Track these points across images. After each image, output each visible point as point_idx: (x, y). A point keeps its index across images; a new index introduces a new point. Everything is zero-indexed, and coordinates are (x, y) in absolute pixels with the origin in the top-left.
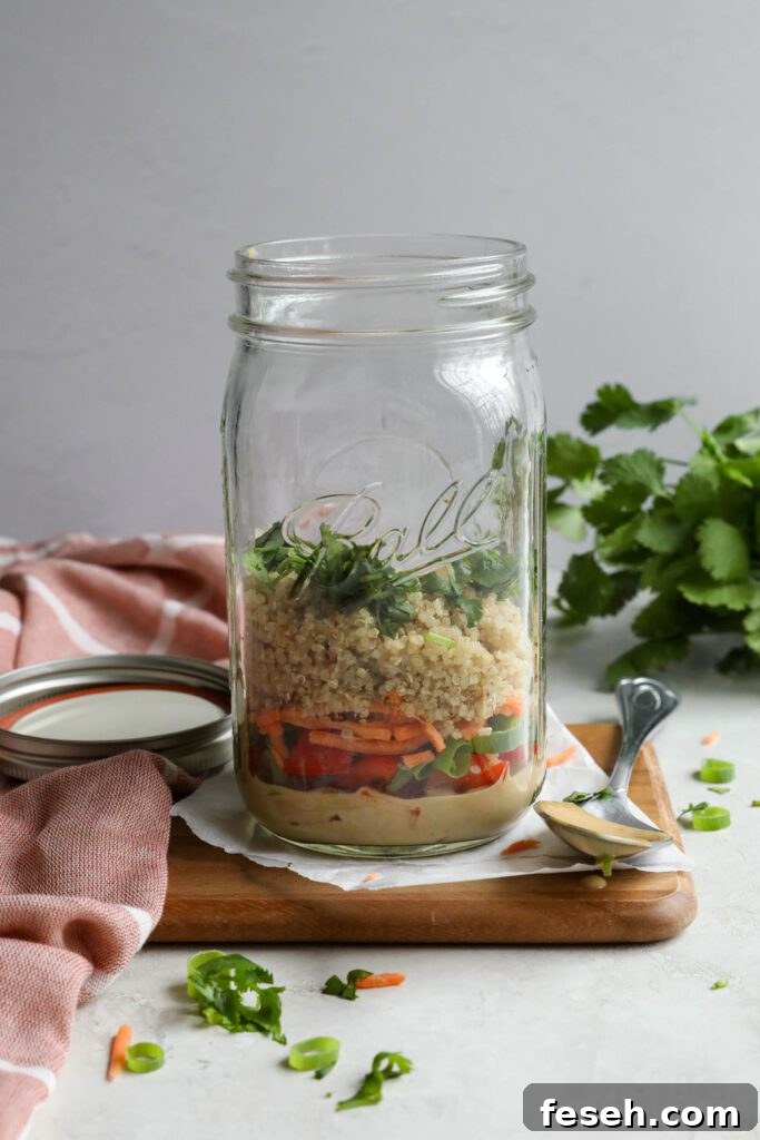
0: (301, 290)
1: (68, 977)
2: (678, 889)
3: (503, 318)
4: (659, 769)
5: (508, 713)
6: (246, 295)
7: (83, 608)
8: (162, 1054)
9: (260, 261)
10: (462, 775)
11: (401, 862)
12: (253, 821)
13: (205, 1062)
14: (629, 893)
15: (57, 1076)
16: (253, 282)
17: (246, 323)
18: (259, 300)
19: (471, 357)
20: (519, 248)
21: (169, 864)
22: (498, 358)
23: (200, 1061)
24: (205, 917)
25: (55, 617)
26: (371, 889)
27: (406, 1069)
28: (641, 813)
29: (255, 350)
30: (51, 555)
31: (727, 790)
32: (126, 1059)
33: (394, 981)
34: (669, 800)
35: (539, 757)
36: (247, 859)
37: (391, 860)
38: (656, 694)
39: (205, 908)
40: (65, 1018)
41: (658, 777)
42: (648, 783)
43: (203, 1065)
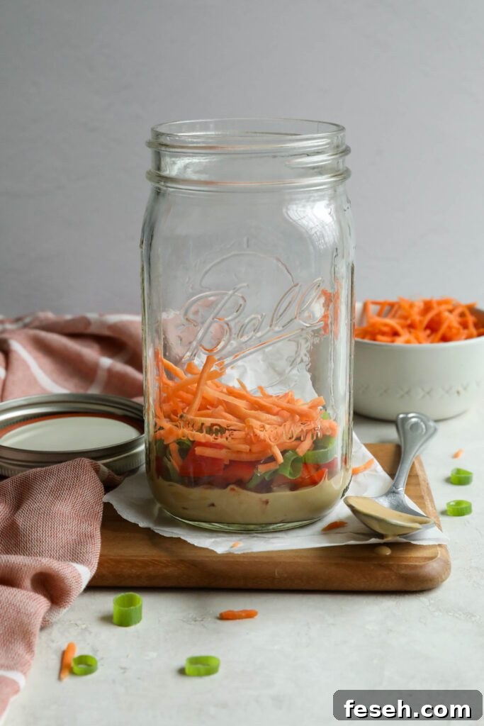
0: (195, 155)
1: (33, 610)
2: (439, 556)
3: (329, 175)
4: (425, 475)
6: (158, 157)
7: (46, 361)
8: (96, 662)
9: (168, 135)
10: (296, 478)
11: (256, 535)
12: (158, 505)
13: (124, 668)
14: (406, 558)
15: (26, 677)
16: (163, 148)
17: (159, 177)
18: (167, 160)
19: (308, 201)
20: (341, 129)
21: (102, 534)
22: (325, 202)
23: (122, 668)
24: (125, 570)
25: (28, 368)
26: (236, 553)
28: (414, 504)
29: (164, 195)
30: (26, 326)
32: (72, 666)
33: (250, 615)
34: (432, 496)
35: (348, 467)
36: (153, 531)
37: (249, 534)
38: (422, 423)
39: (125, 564)
40: (32, 638)
41: (425, 480)
42: (418, 484)
43: (123, 671)
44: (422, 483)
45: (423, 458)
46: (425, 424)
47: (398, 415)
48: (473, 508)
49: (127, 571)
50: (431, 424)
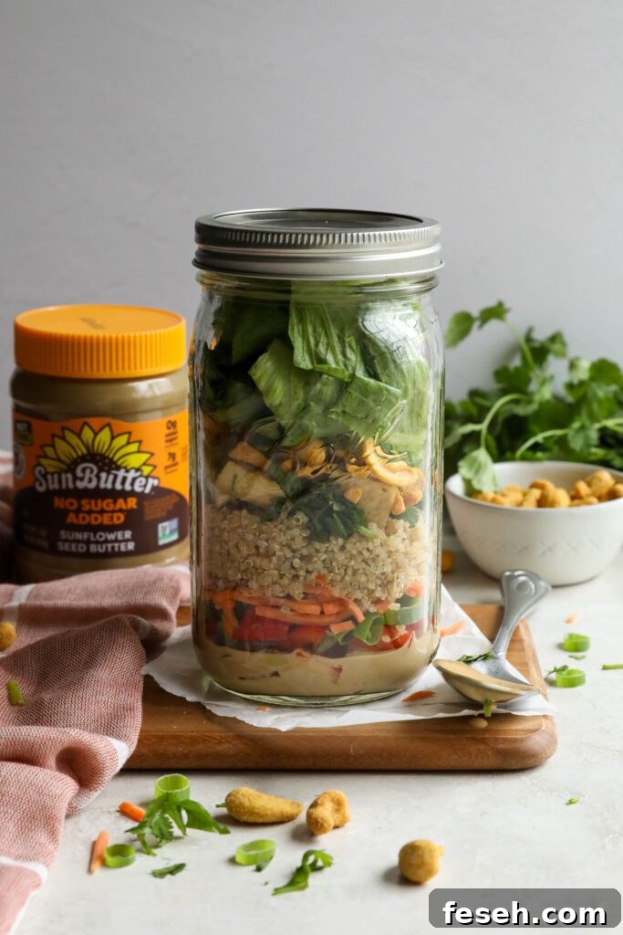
1: (59, 792)
2: (543, 729)
4: (531, 640)
5: (413, 595)
10: (375, 643)
12: (208, 679)
14: (505, 731)
15: (49, 869)
22: (408, 312)
24: (169, 748)
27: (328, 864)
28: (516, 671)
32: (105, 857)
34: (538, 663)
35: (436, 627)
36: (204, 707)
37: (319, 708)
38: (531, 584)
39: (170, 740)
40: (56, 824)
41: (530, 646)
42: (523, 650)
43: (166, 862)
44: (527, 649)
45: (531, 623)
46: (534, 582)
47: (504, 572)
48: (587, 679)
49: (171, 749)
50: (542, 584)
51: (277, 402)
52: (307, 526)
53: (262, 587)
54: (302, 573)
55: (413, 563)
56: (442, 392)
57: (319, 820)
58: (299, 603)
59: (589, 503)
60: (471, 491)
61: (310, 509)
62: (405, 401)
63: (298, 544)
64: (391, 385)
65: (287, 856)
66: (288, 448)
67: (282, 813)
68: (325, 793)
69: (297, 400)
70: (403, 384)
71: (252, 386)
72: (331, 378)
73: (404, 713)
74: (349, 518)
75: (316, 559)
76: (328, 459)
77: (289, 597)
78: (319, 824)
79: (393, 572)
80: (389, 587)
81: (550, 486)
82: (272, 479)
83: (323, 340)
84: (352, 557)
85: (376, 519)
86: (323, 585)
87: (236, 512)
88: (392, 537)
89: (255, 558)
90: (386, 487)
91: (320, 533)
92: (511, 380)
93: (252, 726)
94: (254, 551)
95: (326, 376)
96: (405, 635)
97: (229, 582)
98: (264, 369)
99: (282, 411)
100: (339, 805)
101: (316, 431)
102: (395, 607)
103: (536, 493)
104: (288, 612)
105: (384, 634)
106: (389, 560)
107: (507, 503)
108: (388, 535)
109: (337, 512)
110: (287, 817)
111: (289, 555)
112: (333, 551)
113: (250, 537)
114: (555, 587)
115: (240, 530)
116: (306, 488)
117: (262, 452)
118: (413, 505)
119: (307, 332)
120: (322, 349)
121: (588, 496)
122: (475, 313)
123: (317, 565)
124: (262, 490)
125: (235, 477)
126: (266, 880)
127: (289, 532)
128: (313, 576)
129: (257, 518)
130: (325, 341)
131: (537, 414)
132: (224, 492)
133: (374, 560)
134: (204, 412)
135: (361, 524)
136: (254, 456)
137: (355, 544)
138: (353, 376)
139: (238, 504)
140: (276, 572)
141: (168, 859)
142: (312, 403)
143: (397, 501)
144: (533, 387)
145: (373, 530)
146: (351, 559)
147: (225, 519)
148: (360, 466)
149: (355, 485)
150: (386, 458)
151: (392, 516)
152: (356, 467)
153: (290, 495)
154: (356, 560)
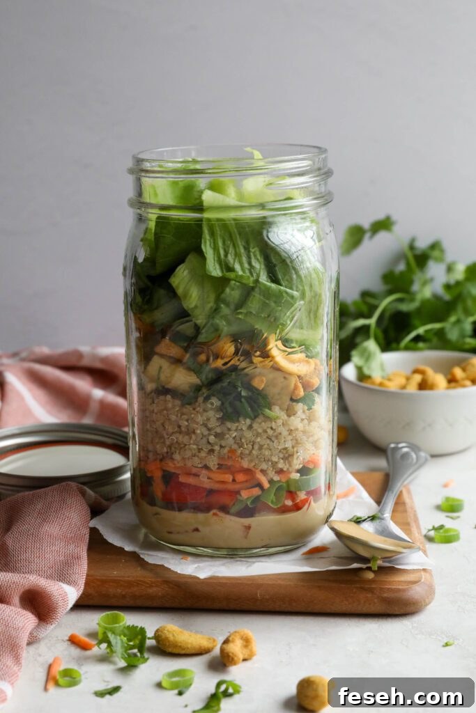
1: (21, 625)
2: (422, 581)
3: (311, 198)
4: (413, 502)
5: (311, 466)
6: (139, 183)
7: (41, 393)
8: (80, 675)
9: (147, 160)
10: (279, 506)
12: (143, 531)
14: (389, 582)
15: (13, 687)
16: (143, 174)
17: (140, 203)
19: (289, 224)
20: (321, 150)
21: (88, 555)
22: (307, 224)
24: (111, 590)
25: (22, 399)
26: (219, 576)
27: (237, 691)
28: (399, 530)
29: (145, 221)
30: (22, 360)
31: (458, 517)
32: (58, 678)
34: (418, 522)
35: (331, 493)
36: (137, 555)
37: (232, 558)
39: (111, 584)
40: (19, 651)
41: (412, 508)
42: (405, 511)
43: (106, 684)
44: (409, 510)
45: (412, 488)
46: (416, 453)
47: (390, 444)
48: (461, 536)
49: (112, 591)
50: (422, 454)
51: (193, 305)
52: (221, 409)
53: (184, 459)
54: (217, 448)
55: (311, 439)
56: (336, 294)
57: (231, 654)
58: (214, 472)
59: (464, 386)
60: (362, 376)
61: (223, 394)
62: (302, 302)
63: (213, 423)
64: (291, 288)
65: (204, 684)
66: (204, 344)
67: (201, 647)
68: (235, 632)
69: (209, 303)
70: (301, 288)
71: (172, 292)
72: (237, 284)
73: (302, 566)
74: (255, 402)
75: (228, 436)
76: (236, 353)
77: (206, 467)
78: (230, 658)
79: (293, 447)
80: (290, 459)
81: (430, 372)
82: (189, 369)
83: (231, 250)
84: (258, 435)
85: (279, 402)
86: (234, 457)
87: (162, 397)
88: (292, 418)
89: (177, 435)
90: (287, 376)
91: (230, 414)
92: (397, 282)
93: (176, 572)
94: (176, 429)
95: (234, 282)
96: (304, 499)
97: (158, 454)
98: (181, 278)
99: (197, 312)
100: (247, 642)
101: (226, 328)
102: (296, 476)
103: (418, 378)
104: (205, 480)
105: (286, 499)
106: (290, 437)
107: (393, 386)
108: (289, 416)
109: (244, 397)
110: (205, 650)
111: (206, 433)
112: (242, 429)
113: (173, 417)
114: (433, 456)
115: (165, 412)
116: (219, 376)
117: (182, 347)
118: (310, 390)
119: (218, 244)
120: (230, 258)
121: (463, 379)
122: (366, 225)
123: (229, 441)
124: (182, 379)
125: (161, 368)
126: (186, 703)
127: (205, 414)
128: (226, 451)
129: (178, 402)
130: (233, 252)
131: (419, 311)
132: (152, 380)
133: (277, 437)
134: (135, 314)
135: (265, 407)
136: (175, 351)
137: (260, 424)
138: (257, 281)
139: (163, 391)
140: (195, 447)
141: (108, 682)
142: (222, 305)
143: (296, 388)
144: (415, 287)
145: (276, 412)
146: (257, 436)
147: (153, 402)
148: (264, 358)
149: (260, 374)
150: (286, 351)
151: (292, 400)
152: (260, 359)
153: (206, 383)
154: (261, 437)
